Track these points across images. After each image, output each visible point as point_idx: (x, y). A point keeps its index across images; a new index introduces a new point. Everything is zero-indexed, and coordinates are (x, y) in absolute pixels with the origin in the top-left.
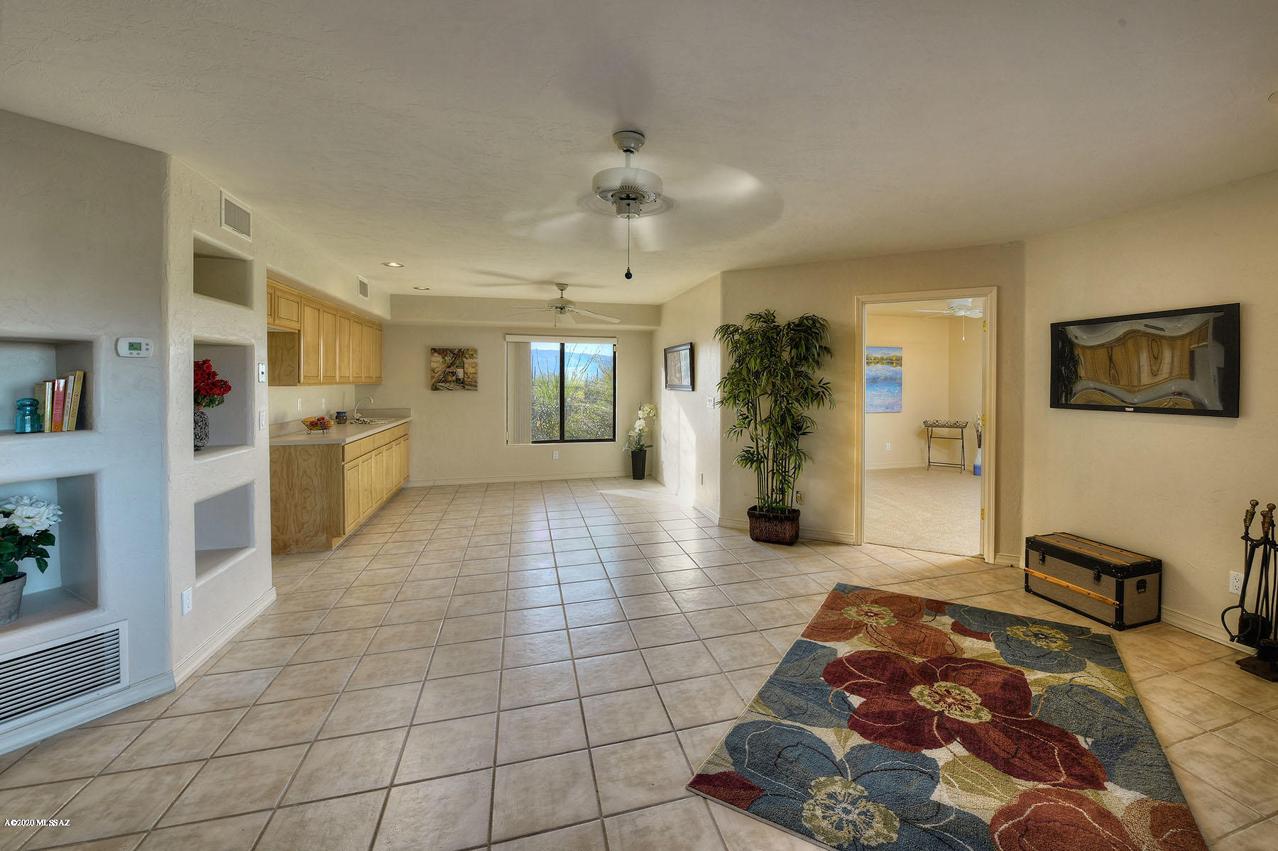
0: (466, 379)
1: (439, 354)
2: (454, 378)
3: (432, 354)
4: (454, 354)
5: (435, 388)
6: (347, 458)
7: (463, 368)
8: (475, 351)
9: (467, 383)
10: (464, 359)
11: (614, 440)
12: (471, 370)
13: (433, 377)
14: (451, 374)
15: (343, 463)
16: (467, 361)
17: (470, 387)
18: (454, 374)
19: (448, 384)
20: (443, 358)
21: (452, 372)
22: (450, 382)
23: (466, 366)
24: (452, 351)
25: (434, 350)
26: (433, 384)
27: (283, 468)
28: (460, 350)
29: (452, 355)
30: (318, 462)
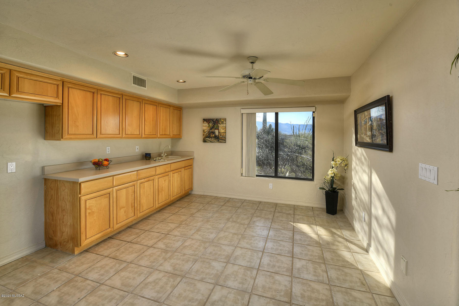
0: (219, 136)
1: (207, 122)
2: (214, 135)
3: (203, 122)
4: (214, 122)
5: (205, 141)
6: (83, 192)
7: (218, 130)
8: (225, 120)
9: (220, 138)
10: (219, 125)
11: (312, 179)
12: (222, 131)
13: (204, 135)
14: (212, 133)
15: (80, 196)
16: (221, 126)
17: (221, 141)
18: (214, 133)
19: (210, 139)
20: (209, 124)
21: (213, 132)
22: (211, 138)
23: (220, 128)
24: (212, 120)
25: (205, 120)
26: (204, 138)
27: (55, 194)
28: (217, 119)
29: (213, 122)
30: (69, 192)
